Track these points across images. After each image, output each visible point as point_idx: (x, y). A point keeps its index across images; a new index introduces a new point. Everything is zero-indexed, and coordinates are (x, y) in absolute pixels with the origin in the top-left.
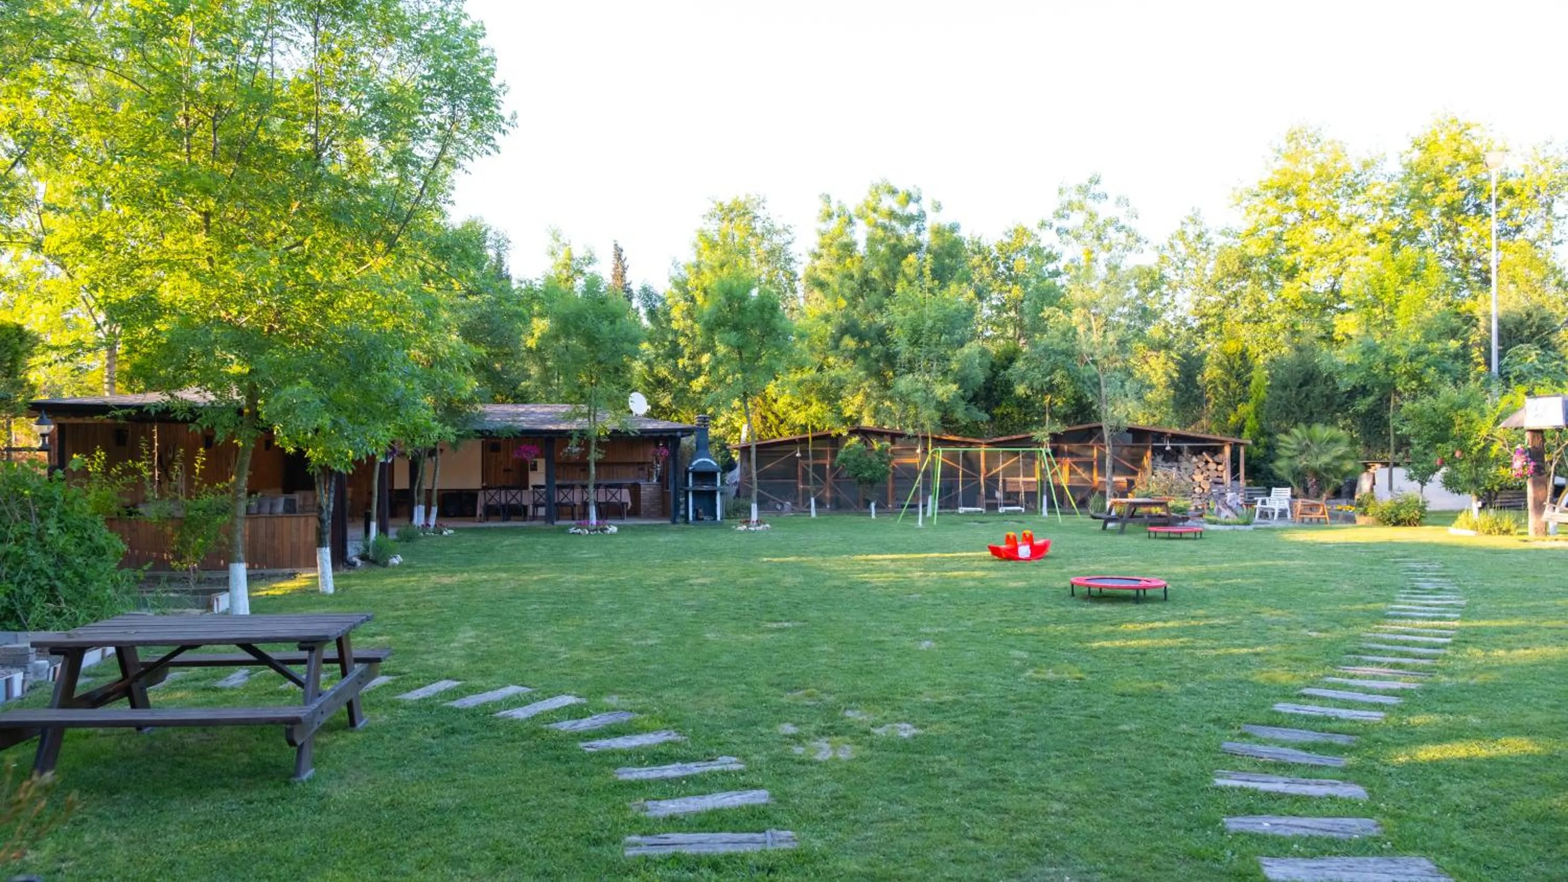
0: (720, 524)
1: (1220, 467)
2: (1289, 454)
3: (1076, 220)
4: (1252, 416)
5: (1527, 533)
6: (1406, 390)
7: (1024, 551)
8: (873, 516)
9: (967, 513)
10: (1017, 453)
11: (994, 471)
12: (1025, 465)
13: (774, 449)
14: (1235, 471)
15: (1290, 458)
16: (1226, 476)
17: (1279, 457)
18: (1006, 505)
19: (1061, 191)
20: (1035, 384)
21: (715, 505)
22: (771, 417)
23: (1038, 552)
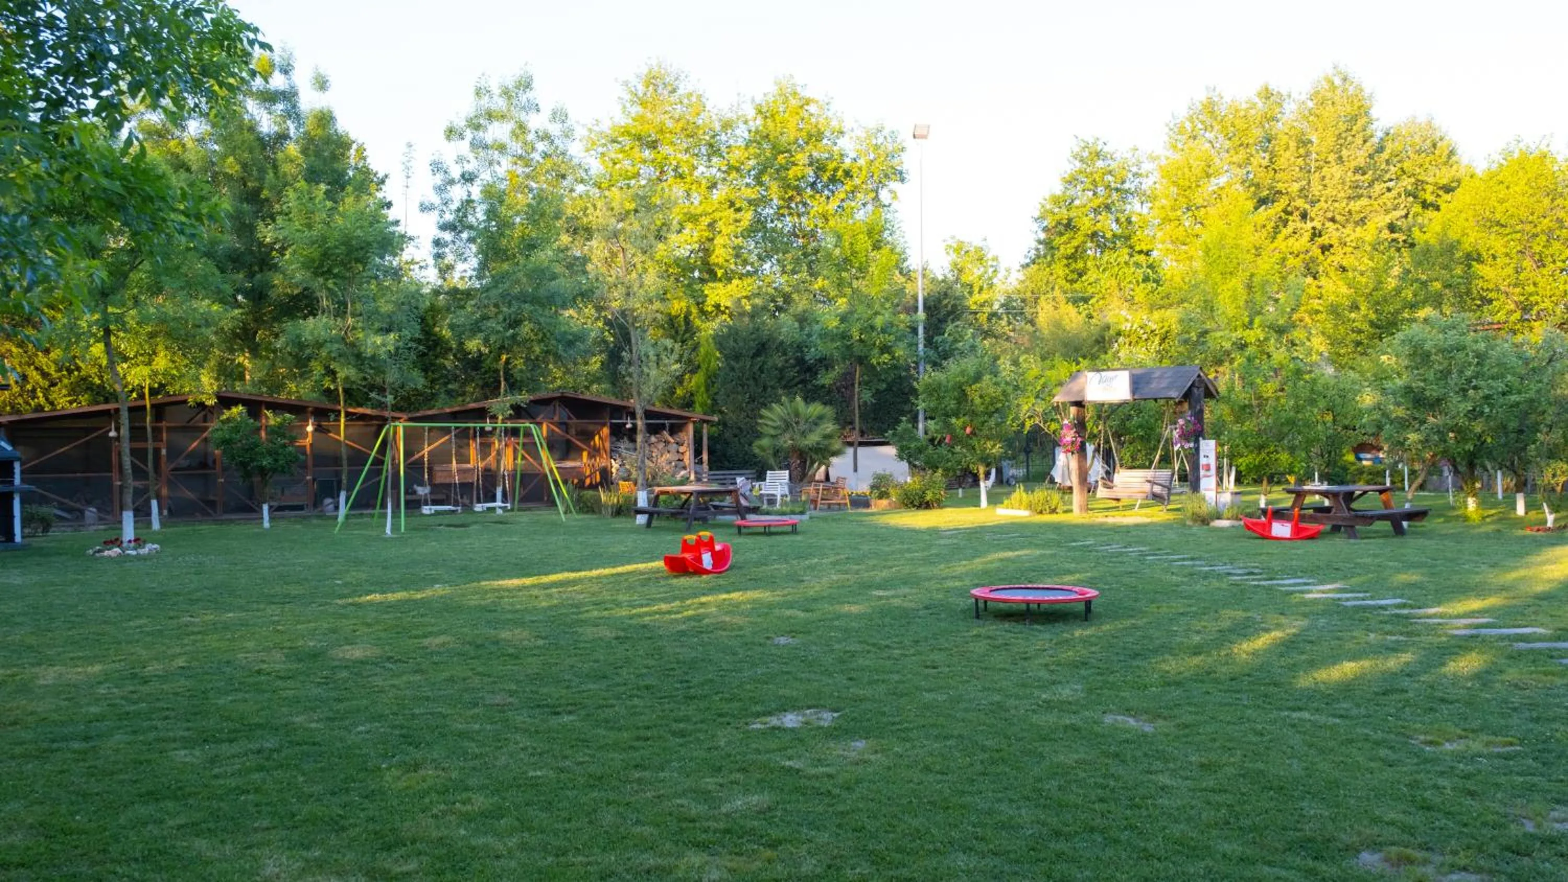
0: (23, 547)
1: (682, 449)
2: (772, 432)
3: (498, 132)
4: (703, 389)
5: (1071, 511)
6: (879, 363)
7: (707, 560)
8: (266, 524)
9: (438, 513)
10: (447, 431)
11: (416, 456)
12: (459, 447)
13: (46, 425)
14: (698, 453)
15: (773, 436)
16: (688, 458)
17: (759, 436)
18: (435, 502)
19: (478, 93)
20: (492, 339)
21: (12, 517)
22: (34, 375)
23: (720, 559)
